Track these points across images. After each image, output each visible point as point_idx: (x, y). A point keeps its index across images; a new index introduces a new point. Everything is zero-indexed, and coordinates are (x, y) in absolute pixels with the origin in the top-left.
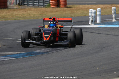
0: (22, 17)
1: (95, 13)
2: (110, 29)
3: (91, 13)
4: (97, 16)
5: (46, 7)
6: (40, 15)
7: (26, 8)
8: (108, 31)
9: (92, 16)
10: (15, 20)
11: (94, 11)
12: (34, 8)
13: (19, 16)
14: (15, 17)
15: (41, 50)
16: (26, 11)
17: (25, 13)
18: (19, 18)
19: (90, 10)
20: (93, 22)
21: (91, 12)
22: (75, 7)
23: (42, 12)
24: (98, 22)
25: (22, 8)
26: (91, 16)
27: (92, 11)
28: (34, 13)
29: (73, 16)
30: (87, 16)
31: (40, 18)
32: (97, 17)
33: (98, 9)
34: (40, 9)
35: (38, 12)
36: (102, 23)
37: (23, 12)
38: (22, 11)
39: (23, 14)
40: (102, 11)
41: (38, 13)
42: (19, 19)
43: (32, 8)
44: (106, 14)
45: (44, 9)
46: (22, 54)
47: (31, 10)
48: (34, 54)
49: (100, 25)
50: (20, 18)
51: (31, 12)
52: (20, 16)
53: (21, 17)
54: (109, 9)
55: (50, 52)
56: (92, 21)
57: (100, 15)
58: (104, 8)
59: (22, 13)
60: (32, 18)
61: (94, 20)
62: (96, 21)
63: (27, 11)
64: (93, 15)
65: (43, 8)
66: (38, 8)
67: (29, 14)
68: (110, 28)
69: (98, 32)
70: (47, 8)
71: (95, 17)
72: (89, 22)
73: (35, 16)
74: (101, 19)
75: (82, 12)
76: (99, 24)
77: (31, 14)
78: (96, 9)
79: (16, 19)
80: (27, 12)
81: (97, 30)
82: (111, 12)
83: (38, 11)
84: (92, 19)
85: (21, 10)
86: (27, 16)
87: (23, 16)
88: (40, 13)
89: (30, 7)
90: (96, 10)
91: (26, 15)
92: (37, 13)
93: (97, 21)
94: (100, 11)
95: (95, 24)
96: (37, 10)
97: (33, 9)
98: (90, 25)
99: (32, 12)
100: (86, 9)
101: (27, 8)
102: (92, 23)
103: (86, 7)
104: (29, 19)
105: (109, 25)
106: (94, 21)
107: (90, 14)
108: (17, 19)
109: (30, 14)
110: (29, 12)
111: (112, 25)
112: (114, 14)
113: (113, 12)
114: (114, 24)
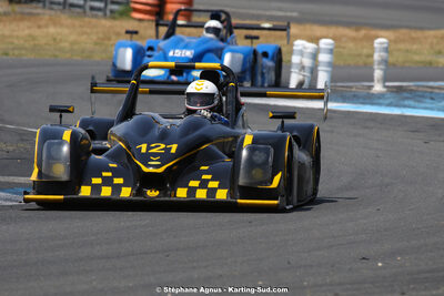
1: (315, 56)
4: (320, 69)
5: (115, 18)
6: (96, 44)
9: (303, 67)
11: (310, 46)
16: (39, 27)
17: (36, 32)
19: (298, 42)
21: (301, 51)
25: (23, 13)
26: (298, 64)
27: (302, 46)
28: (72, 38)
31: (97, 58)
32: (317, 72)
33: (325, 43)
35: (87, 34)
37: (29, 28)
38: (26, 23)
39: (30, 35)
51: (59, 30)
52: (22, 42)
57: (330, 64)
59: (27, 32)
60: (68, 55)
61: (306, 84)
64: (307, 62)
65: (103, 22)
67: (55, 39)
71: (314, 71)
73: (76, 47)
74: (333, 79)
77: (61, 40)
78: (315, 40)
80: (45, 30)
82: (372, 56)
84: (301, 77)
85: (21, 19)
87: (32, 43)
88: (94, 37)
92: (84, 37)
94: (331, 51)
99: (66, 31)
107: (295, 59)
109: (59, 37)
110: (52, 30)
112: (380, 63)
113: (377, 57)
114: (381, 101)
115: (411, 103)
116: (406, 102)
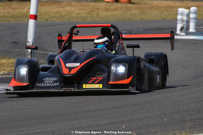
1: (188, 15)
4: (191, 21)
6: (88, 14)
10: (46, 22)
13: (51, 14)
14: (45, 17)
16: (62, 7)
17: (61, 10)
20: (184, 30)
21: (182, 13)
22: (145, 4)
25: (55, 1)
26: (180, 20)
29: (145, 19)
38: (56, 6)
42: (52, 19)
45: (93, 4)
50: (55, 19)
52: (54, 14)
53: (56, 17)
56: (182, 29)
59: (56, 10)
60: (75, 20)
61: (185, 27)
62: (188, 28)
63: (65, 7)
64: (185, 18)
65: (91, 3)
67: (69, 13)
70: (97, 3)
71: (188, 22)
72: (176, 31)
73: (79, 16)
77: (72, 13)
79: (47, 20)
83: (84, 8)
84: (182, 25)
85: (54, 4)
86: (65, 15)
87: (59, 15)
88: (87, 11)
91: (63, 14)
94: (195, 13)
95: (188, 34)
96: (81, 6)
97: (74, 3)
98: (178, 35)
99: (74, 9)
102: (182, 32)
106: (186, 29)
107: (179, 17)
108: (49, 19)
110: (68, 8)
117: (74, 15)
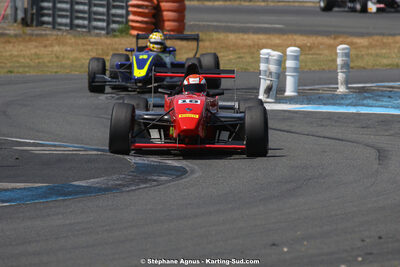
0: (32, 64)
1: (281, 62)
2: (329, 119)
3: (267, 61)
4: (287, 74)
5: (115, 36)
7: (46, 35)
8: (322, 126)
9: (271, 73)
10: (9, 75)
11: (275, 54)
12: (75, 36)
13: (22, 60)
14: (9, 65)
15: (96, 180)
16: (45, 46)
17: (42, 51)
18: (25, 67)
19: (264, 51)
20: (273, 92)
21: (267, 59)
22: (211, 40)
23: (100, 52)
24: (289, 92)
25: (32, 35)
26: (265, 71)
27: (268, 54)
28: (74, 55)
30: (252, 70)
32: (285, 77)
33: (291, 50)
34: (96, 39)
35: (88, 51)
36: (302, 96)
37: (36, 47)
38: (34, 43)
39: (36, 54)
40: (302, 57)
41: (85, 53)
42: (21, 70)
43: (69, 36)
44: (317, 68)
45: (107, 41)
46: (29, 189)
47: (64, 44)
48: (69, 194)
49: (296, 103)
50: (27, 69)
51: (64, 49)
52: (28, 60)
53: (29, 66)
54: (326, 52)
55: (124, 189)
56: (268, 90)
57: (296, 70)
58: (310, 48)
59: (33, 51)
60: (68, 71)
61: (274, 88)
62: (282, 89)
63: (52, 45)
64: (273, 68)
65: (104, 40)
66: (90, 38)
67: (57, 57)
68: (330, 116)
69: (286, 128)
70: (117, 39)
71: (281, 76)
72: (258, 93)
73: (75, 64)
74: (300, 83)
75: (236, 56)
76: (290, 100)
77: (64, 57)
78: (282, 48)
79: (12, 72)
80: (50, 49)
81: (284, 119)
82: (335, 61)
83: (90, 48)
84: (268, 82)
85: (30, 40)
86: (49, 62)
87: (37, 61)
88: (94, 54)
89: (60, 33)
90: (284, 53)
91: (46, 60)
92: (84, 55)
93: (285, 91)
94: (296, 58)
95: (278, 101)
96: (83, 44)
97: (70, 39)
99: (68, 49)
100: (250, 46)
101: (51, 35)
102: (268, 97)
103: (250, 42)
104: (56, 72)
105: (325, 104)
106: (277, 91)
107: (263, 67)
108: (15, 70)
109: (62, 55)
110: (56, 48)
111: (334, 104)
112: (342, 67)
113: (339, 61)
114: (342, 102)
115: (370, 102)
116: (365, 102)
117: (68, 61)
